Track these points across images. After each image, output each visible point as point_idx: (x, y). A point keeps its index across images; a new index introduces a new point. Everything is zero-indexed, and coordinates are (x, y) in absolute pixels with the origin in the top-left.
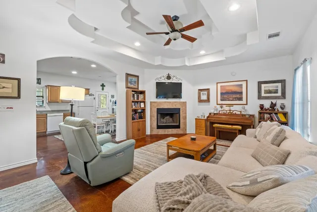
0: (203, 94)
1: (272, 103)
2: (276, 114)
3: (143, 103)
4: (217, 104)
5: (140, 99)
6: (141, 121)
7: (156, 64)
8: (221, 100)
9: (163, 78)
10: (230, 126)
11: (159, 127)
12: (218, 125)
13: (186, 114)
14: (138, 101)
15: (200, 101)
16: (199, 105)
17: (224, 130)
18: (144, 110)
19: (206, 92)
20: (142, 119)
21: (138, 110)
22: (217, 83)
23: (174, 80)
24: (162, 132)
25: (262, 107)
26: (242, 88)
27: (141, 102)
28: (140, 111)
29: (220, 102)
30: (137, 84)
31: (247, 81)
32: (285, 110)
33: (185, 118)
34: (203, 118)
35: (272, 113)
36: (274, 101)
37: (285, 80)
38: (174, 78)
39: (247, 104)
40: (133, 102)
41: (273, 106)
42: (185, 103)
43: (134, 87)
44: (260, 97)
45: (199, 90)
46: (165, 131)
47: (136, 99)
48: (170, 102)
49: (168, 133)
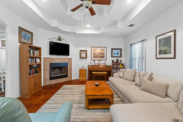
0: (83, 53)
1: (117, 59)
2: (119, 64)
3: (39, 59)
4: (91, 60)
5: (35, 55)
6: (37, 76)
7: (53, 26)
8: (94, 57)
9: (55, 39)
10: (102, 72)
11: (51, 78)
12: (95, 72)
13: (71, 66)
14: (34, 56)
15: (81, 58)
16: (80, 60)
17: (98, 75)
18: (39, 65)
19: (85, 52)
20: (37, 73)
21: (34, 65)
22: (91, 47)
23: (63, 42)
24: (54, 82)
25: (113, 61)
26: (104, 51)
27: (36, 58)
28: (35, 66)
29: (93, 59)
30: (30, 41)
31: (106, 47)
32: (122, 63)
33: (71, 69)
34: (83, 69)
35: (117, 64)
36: (118, 58)
37: (122, 49)
38: (64, 41)
39: (106, 60)
40: (29, 57)
41: (117, 60)
42: (71, 59)
43: (28, 42)
44: (112, 57)
45: (80, 50)
46: (57, 81)
47: (32, 54)
48: (61, 58)
49: (59, 82)
